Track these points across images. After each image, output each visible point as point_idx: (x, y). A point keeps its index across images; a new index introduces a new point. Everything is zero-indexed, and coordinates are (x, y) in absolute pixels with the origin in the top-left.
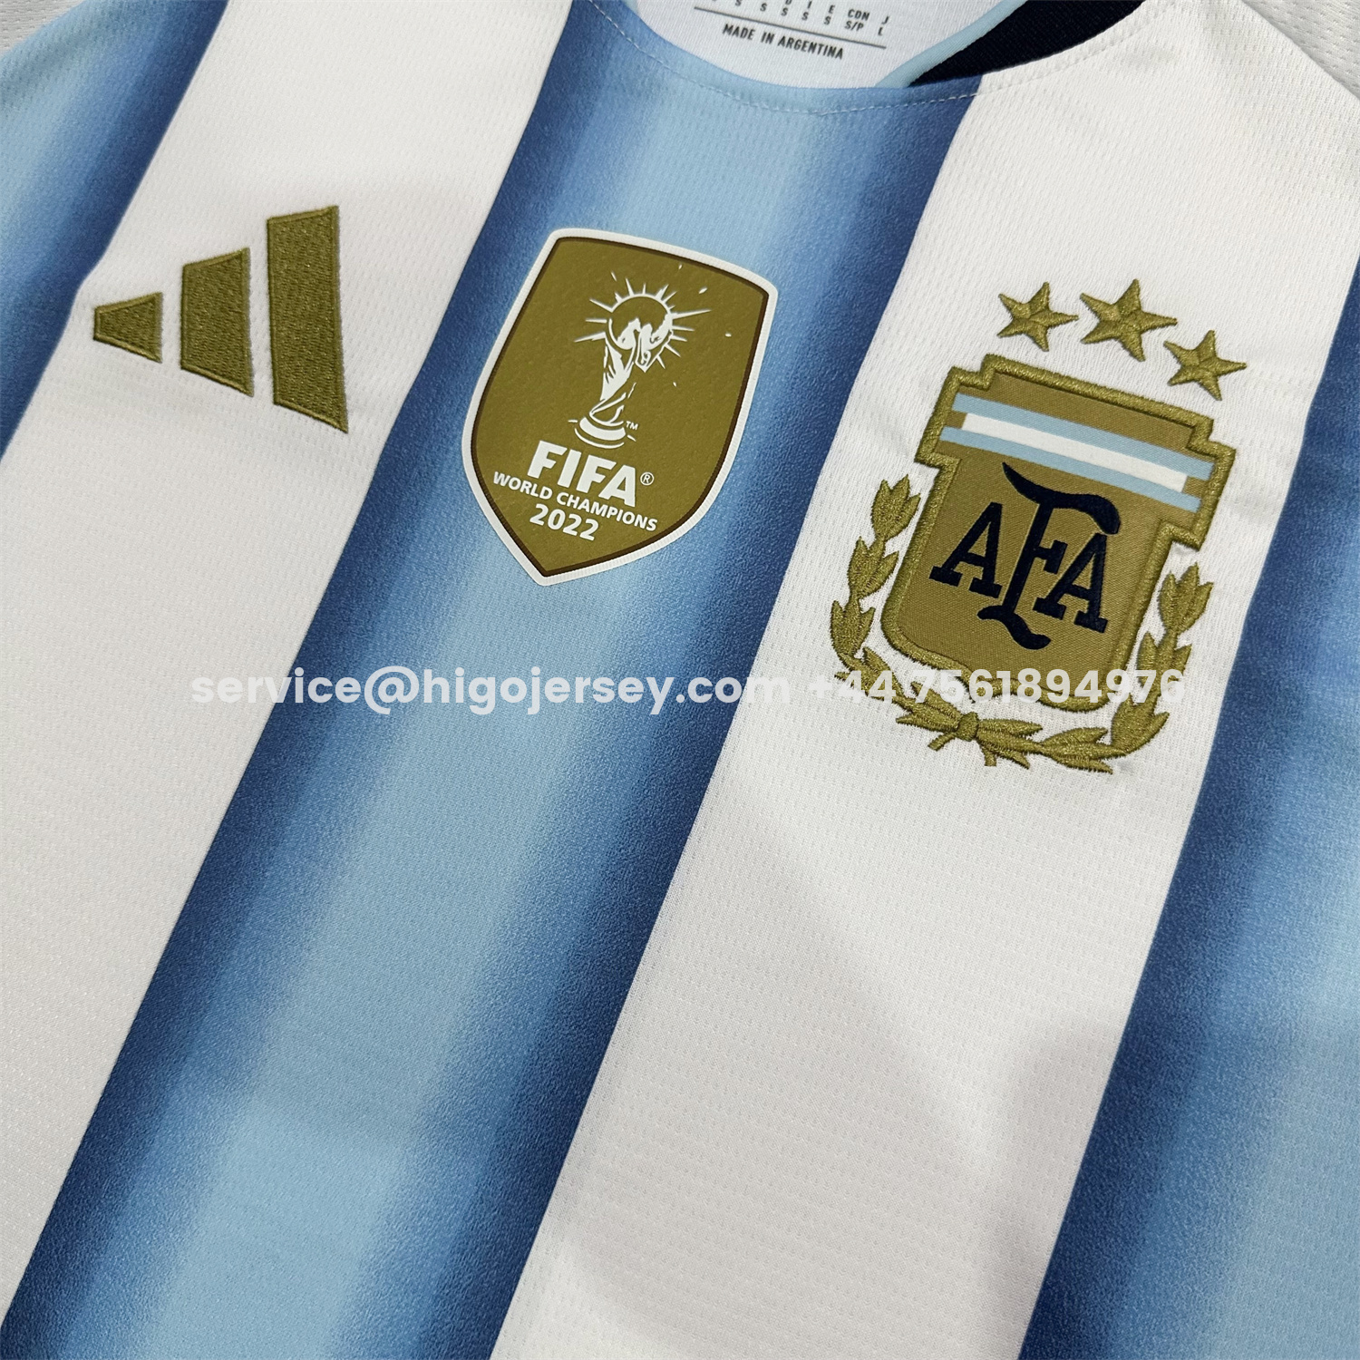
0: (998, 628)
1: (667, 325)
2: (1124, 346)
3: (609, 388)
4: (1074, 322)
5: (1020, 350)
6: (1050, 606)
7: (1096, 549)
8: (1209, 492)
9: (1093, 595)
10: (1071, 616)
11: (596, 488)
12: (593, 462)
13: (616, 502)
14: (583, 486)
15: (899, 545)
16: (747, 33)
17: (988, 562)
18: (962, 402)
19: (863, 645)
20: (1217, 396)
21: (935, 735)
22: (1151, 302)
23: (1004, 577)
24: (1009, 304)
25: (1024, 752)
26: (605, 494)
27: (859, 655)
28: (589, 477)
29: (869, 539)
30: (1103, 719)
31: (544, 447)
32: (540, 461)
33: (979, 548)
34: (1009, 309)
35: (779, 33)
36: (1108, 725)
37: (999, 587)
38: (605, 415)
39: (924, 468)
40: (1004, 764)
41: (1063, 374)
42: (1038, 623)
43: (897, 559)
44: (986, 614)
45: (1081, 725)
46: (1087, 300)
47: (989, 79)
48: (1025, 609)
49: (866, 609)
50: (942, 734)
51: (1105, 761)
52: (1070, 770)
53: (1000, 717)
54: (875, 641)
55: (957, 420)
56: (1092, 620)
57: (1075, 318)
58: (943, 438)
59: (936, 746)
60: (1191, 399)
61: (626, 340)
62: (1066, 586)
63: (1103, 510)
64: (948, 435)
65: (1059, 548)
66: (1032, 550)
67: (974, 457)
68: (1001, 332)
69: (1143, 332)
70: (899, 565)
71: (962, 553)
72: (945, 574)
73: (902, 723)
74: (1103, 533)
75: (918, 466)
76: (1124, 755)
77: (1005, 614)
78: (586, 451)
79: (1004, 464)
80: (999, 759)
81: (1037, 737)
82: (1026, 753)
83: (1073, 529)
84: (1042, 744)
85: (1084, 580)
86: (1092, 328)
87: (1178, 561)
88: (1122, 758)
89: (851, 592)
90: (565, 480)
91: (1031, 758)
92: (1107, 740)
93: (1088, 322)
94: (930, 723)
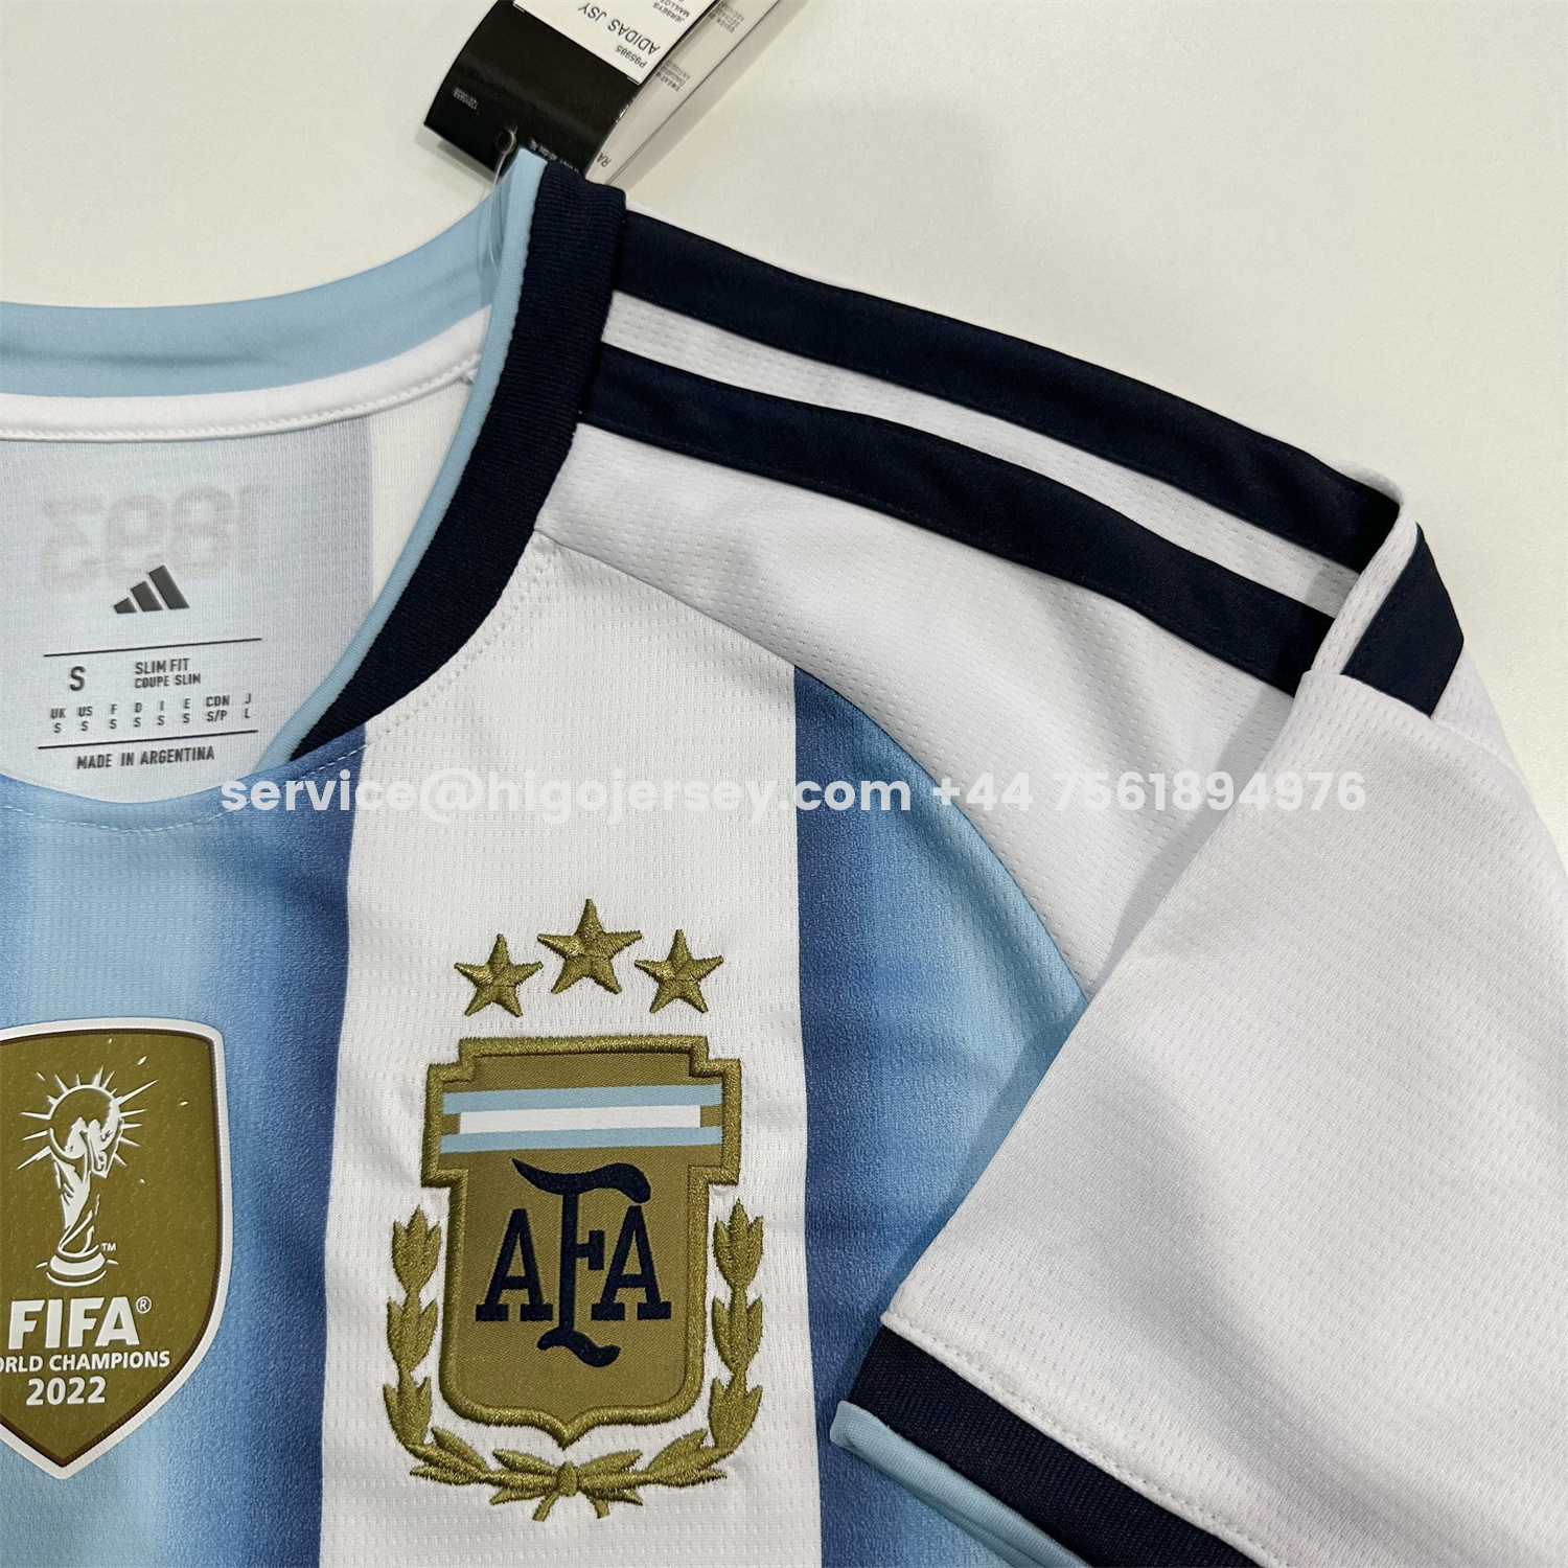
0: (562, 1355)
1: (114, 1115)
2: (598, 982)
3: (71, 1211)
4: (540, 971)
5: (493, 1023)
6: (607, 1310)
7: (634, 1224)
8: (726, 1115)
9: (647, 1280)
10: (631, 1312)
11: (90, 1336)
12: (78, 1306)
13: (117, 1346)
14: (75, 1340)
15: (433, 1291)
16: (102, 762)
17: (530, 1282)
18: (451, 1103)
19: (430, 1425)
20: (701, 1009)
21: (536, 1502)
22: (611, 920)
23: (551, 1295)
24: (465, 971)
25: (631, 1486)
26: (102, 1341)
27: (429, 1439)
28: (79, 1325)
29: (399, 1296)
30: (697, 1418)
31: (19, 1308)
32: (19, 1328)
33: (517, 1269)
34: (470, 977)
35: (137, 750)
36: (705, 1424)
37: (549, 1307)
38: (75, 1246)
39: (434, 1190)
40: (617, 1508)
41: (543, 1036)
42: (600, 1334)
43: (437, 1309)
44: (545, 1343)
45: (679, 1434)
46: (544, 940)
47: (373, 726)
48: (583, 1323)
49: (420, 1382)
50: (543, 1498)
51: (714, 1466)
52: (683, 1491)
53: (596, 1456)
54: (441, 1417)
55: (452, 1125)
56: (654, 1309)
57: (538, 965)
58: (444, 1150)
59: (540, 1515)
60: (677, 1021)
61: (74, 1148)
63: (626, 1177)
64: (447, 1145)
65: (597, 1237)
66: (570, 1252)
67: (479, 1160)
68: (469, 1009)
69: (611, 957)
70: (441, 1315)
71: (501, 1281)
72: (491, 1311)
73: (498, 1503)
74: (635, 1204)
75: (427, 1191)
76: (731, 1452)
77: (564, 1336)
78: (66, 1296)
79: (514, 1160)
80: (610, 1504)
81: (640, 1466)
82: (634, 1488)
83: (603, 1211)
84: (647, 1471)
85: (633, 1267)
86: (559, 971)
87: (720, 1205)
88: (731, 1456)
89: (399, 1367)
90: (52, 1341)
91: (641, 1491)
92: (709, 1442)
93: (553, 964)
94: (525, 1492)
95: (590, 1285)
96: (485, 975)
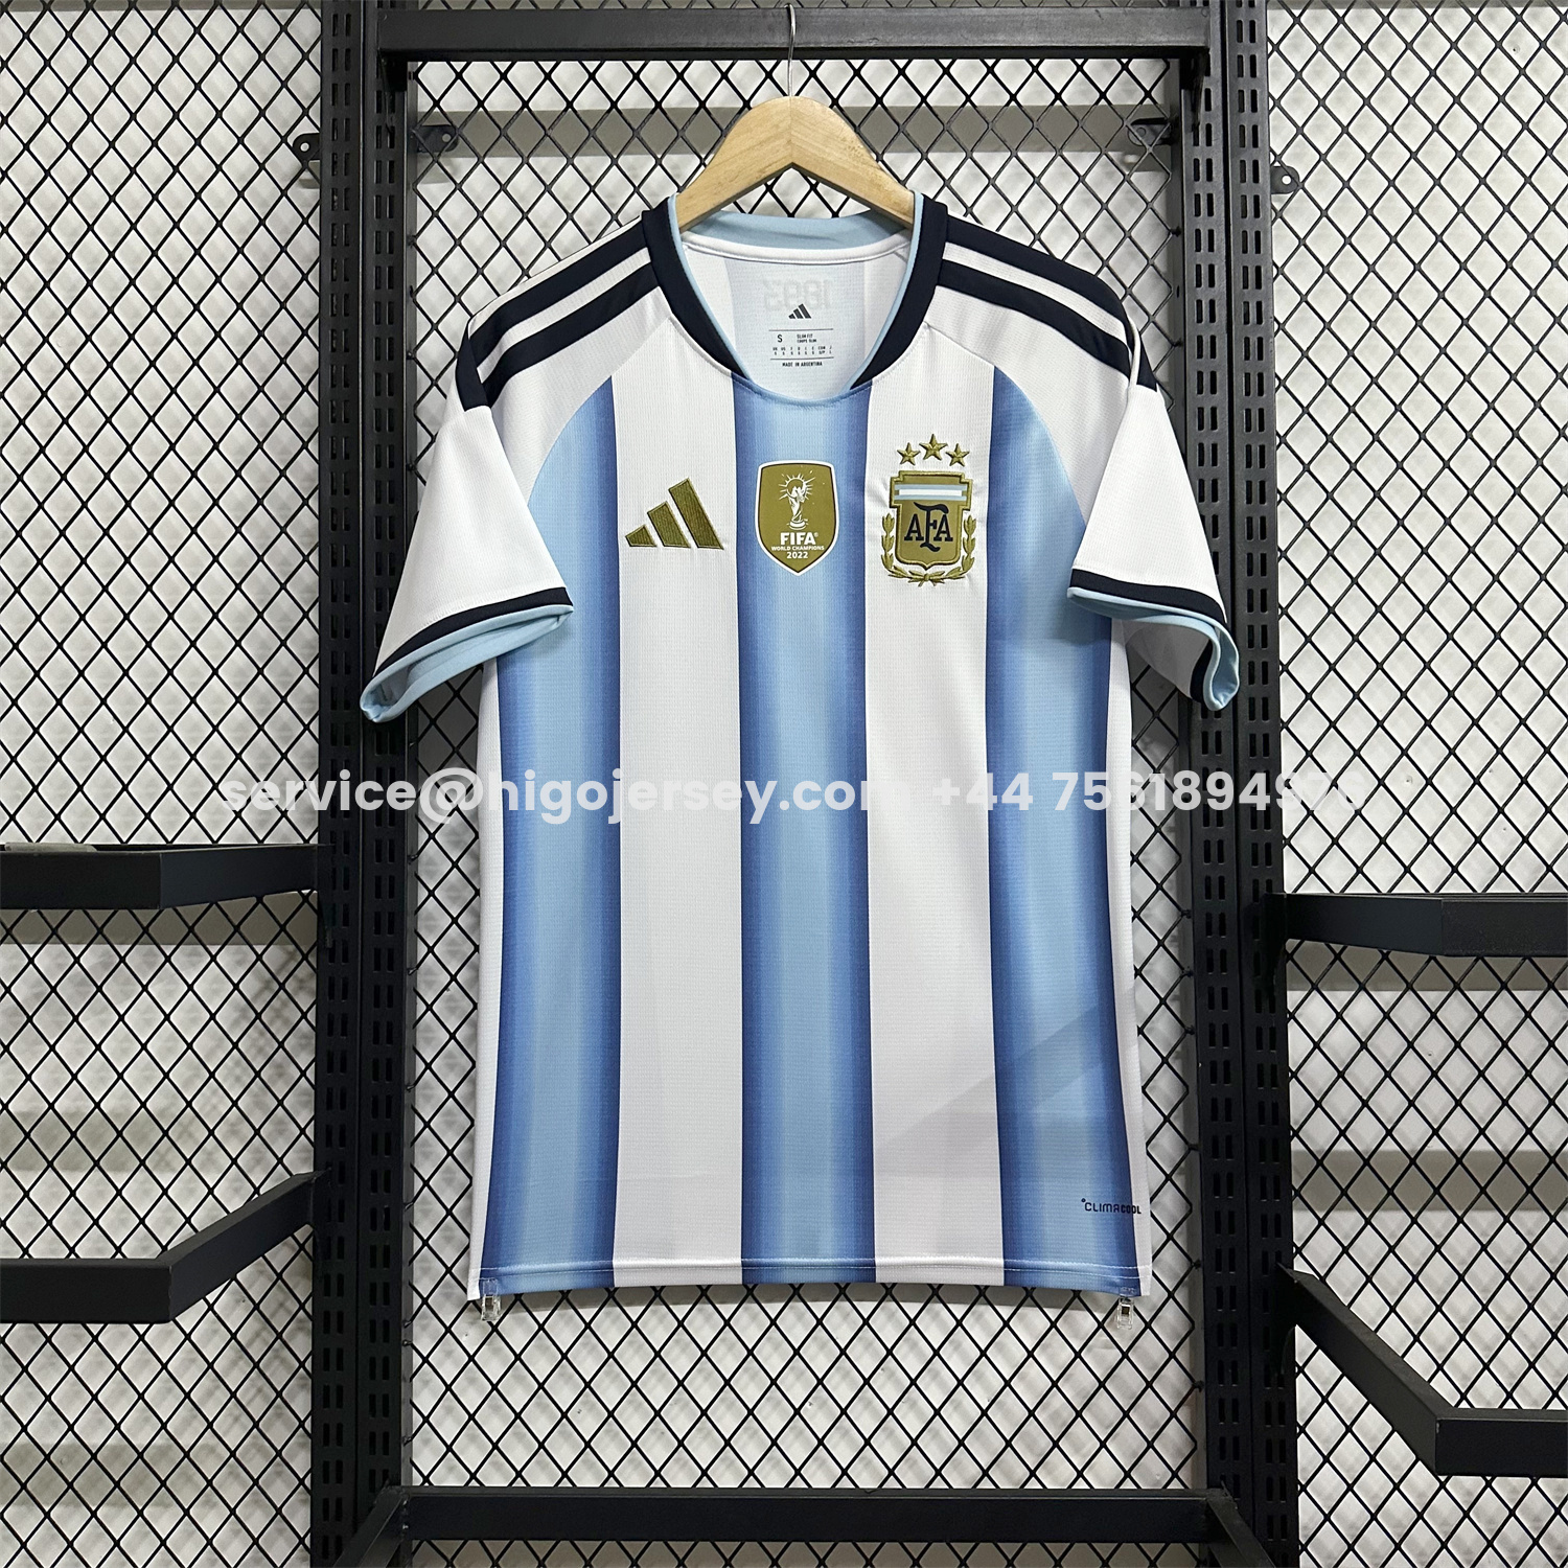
0: (926, 549)
1: (804, 486)
2: (936, 457)
3: (795, 510)
5: (907, 467)
6: (937, 539)
7: (944, 518)
8: (967, 494)
9: (947, 532)
10: (943, 539)
11: (803, 542)
12: (799, 535)
13: (810, 544)
14: (799, 543)
15: (893, 533)
17: (918, 531)
18: (896, 487)
19: (893, 565)
20: (963, 466)
21: (919, 583)
22: (939, 440)
23: (924, 535)
24: (900, 453)
26: (806, 542)
27: (893, 567)
28: (799, 540)
29: (884, 534)
30: (959, 564)
31: (783, 535)
32: (783, 540)
33: (915, 528)
36: (961, 566)
37: (923, 538)
38: (797, 519)
40: (939, 584)
42: (936, 544)
43: (894, 537)
44: (922, 546)
45: (954, 568)
46: (921, 445)
47: (874, 379)
48: (931, 542)
49: (890, 554)
50: (921, 581)
51: (963, 575)
52: (955, 580)
53: (934, 572)
54: (896, 562)
55: (897, 492)
56: (949, 539)
57: (919, 452)
58: (895, 499)
59: (920, 585)
60: (956, 469)
61: (794, 494)
62: (940, 532)
63: (943, 508)
64: (896, 497)
65: (935, 521)
66: (928, 525)
67: (905, 502)
68: (901, 463)
69: (939, 450)
70: (895, 539)
71: (911, 531)
72: (908, 538)
73: (909, 582)
74: (945, 514)
75: (891, 509)
76: (966, 572)
77: (927, 544)
78: (795, 532)
79: (914, 502)
80: (937, 583)
81: (945, 574)
82: (943, 579)
83: (937, 515)
84: (946, 576)
85: (944, 529)
87: (965, 516)
89: (885, 551)
90: (793, 543)
91: (945, 580)
92: (962, 569)
94: (917, 580)
95: (933, 533)
96: (904, 452)
